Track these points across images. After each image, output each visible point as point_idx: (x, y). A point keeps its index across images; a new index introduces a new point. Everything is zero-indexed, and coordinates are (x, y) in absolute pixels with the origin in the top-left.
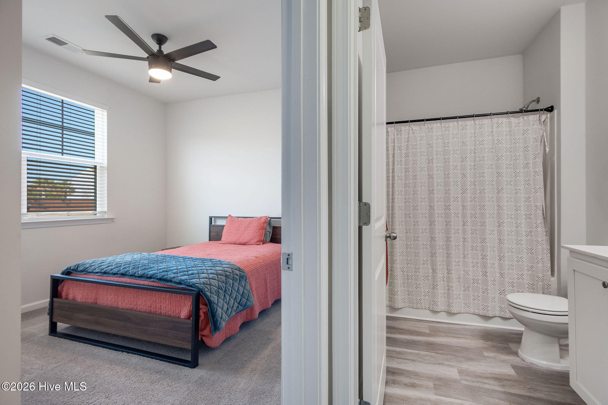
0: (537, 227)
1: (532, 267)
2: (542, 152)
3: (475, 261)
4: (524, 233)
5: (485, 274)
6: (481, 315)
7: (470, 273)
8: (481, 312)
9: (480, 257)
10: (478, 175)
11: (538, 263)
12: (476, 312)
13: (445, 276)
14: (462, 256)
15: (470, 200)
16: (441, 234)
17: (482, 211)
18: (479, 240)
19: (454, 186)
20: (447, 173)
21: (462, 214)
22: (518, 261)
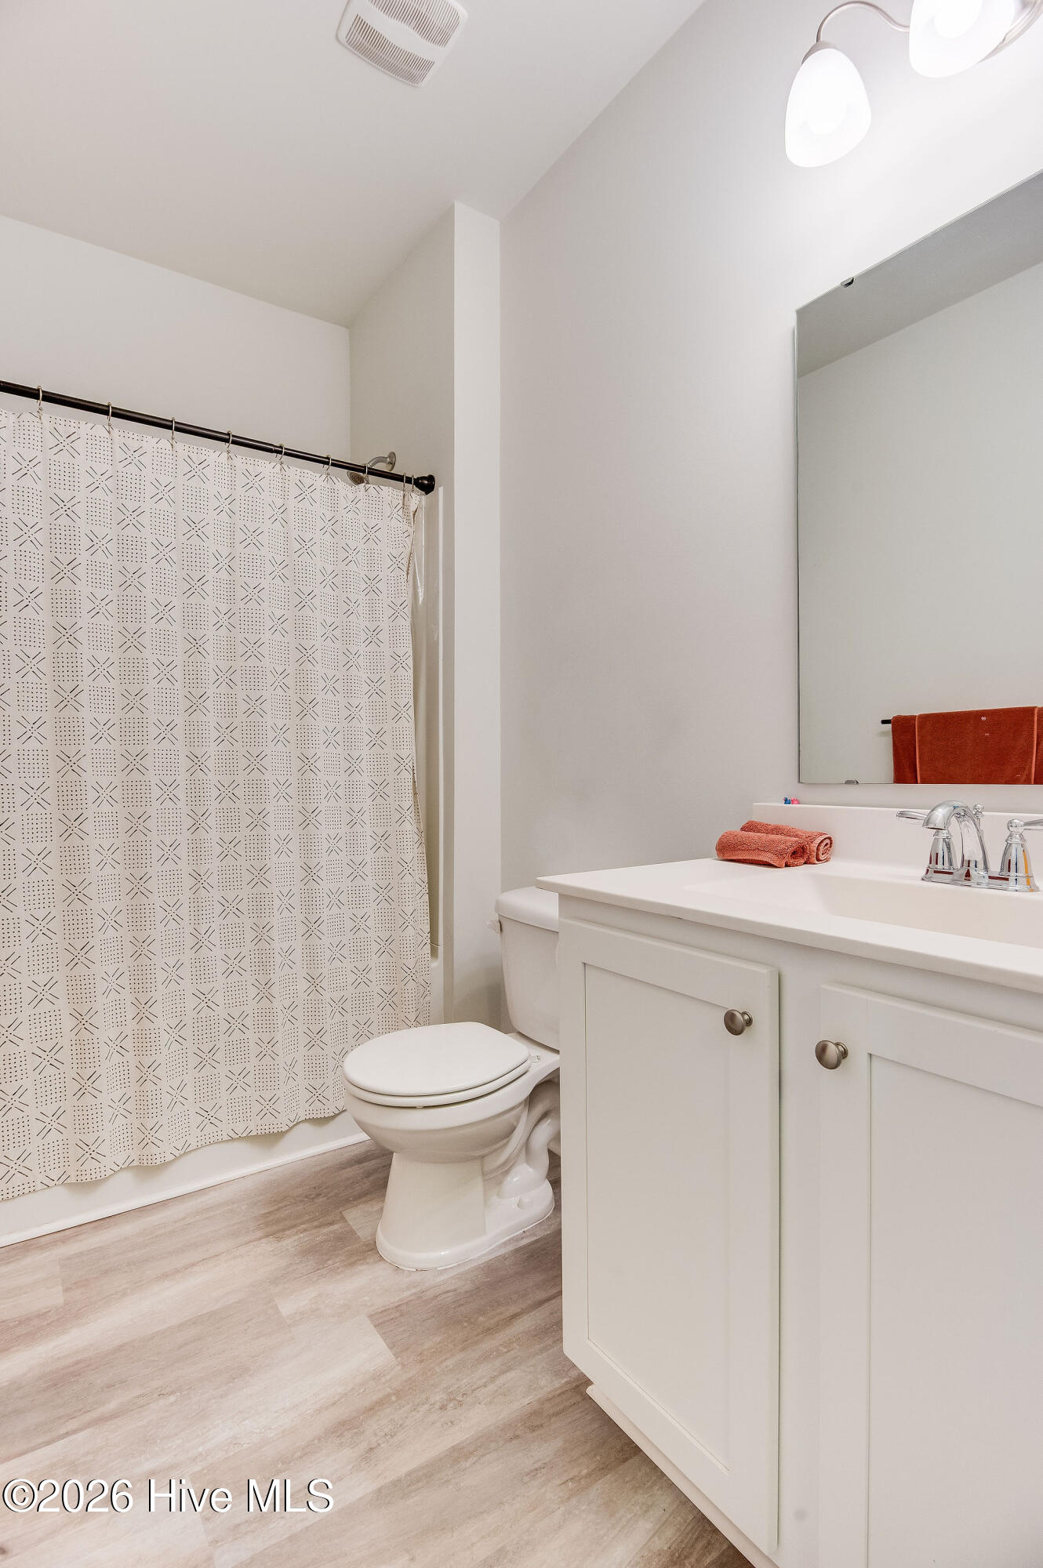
0: (401, 821)
1: (389, 941)
2: (409, 602)
3: (232, 953)
4: (370, 842)
5: (265, 991)
6: (257, 1136)
7: (219, 998)
8: (255, 1126)
9: (250, 935)
10: (241, 649)
11: (404, 927)
12: (239, 1131)
13: (128, 1031)
14: (190, 941)
15: (214, 734)
16: (108, 870)
17: (256, 774)
18: (247, 877)
19: (158, 679)
20: (132, 628)
21: (189, 787)
22: (356, 929)
